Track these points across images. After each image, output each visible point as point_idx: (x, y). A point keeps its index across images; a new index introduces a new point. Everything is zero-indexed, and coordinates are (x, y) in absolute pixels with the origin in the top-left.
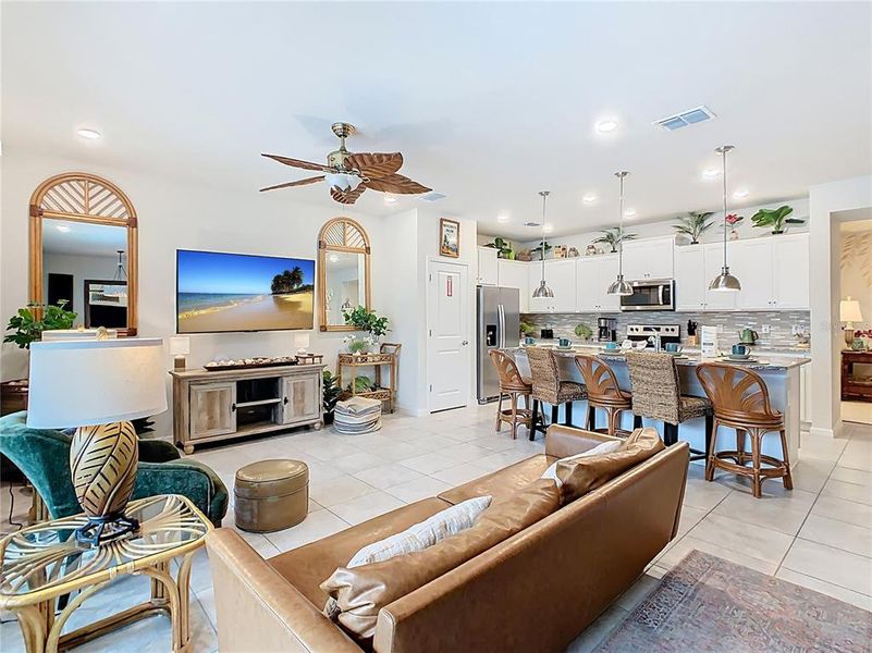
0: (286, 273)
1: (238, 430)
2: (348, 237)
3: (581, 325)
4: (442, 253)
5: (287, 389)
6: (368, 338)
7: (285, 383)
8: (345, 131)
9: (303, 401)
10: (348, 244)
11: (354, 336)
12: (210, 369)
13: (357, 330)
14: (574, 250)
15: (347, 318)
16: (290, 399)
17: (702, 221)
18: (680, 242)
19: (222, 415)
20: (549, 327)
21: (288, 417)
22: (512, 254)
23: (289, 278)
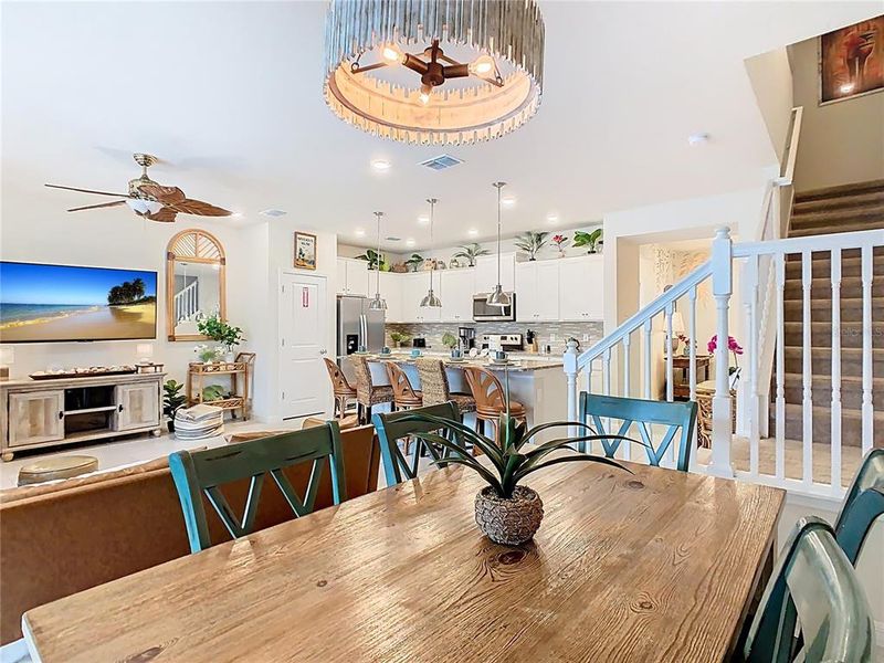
0: (126, 285)
1: (66, 438)
2: (200, 249)
3: (448, 335)
4: (297, 265)
5: (122, 396)
6: (220, 348)
7: (120, 391)
8: (147, 161)
9: (140, 408)
10: (200, 255)
11: (205, 346)
12: (36, 378)
13: (209, 339)
14: (442, 263)
15: (201, 328)
16: (126, 406)
17: (540, 240)
18: (520, 258)
19: (47, 422)
20: (422, 336)
21: (124, 424)
22: (386, 266)
23: (129, 289)
